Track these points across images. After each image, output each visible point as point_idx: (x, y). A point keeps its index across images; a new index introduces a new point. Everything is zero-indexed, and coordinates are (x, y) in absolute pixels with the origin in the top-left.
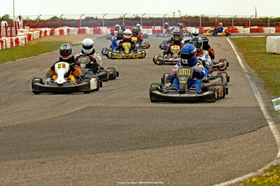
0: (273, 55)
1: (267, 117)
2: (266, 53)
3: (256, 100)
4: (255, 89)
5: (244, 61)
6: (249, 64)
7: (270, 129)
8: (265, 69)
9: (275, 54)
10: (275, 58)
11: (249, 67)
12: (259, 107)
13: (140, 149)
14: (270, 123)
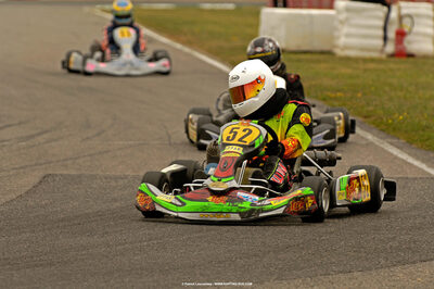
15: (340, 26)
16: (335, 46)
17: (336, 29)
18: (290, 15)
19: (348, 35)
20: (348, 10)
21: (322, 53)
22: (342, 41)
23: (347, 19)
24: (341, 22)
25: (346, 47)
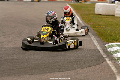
0: (100, 16)
1: (105, 56)
2: (95, 14)
3: (95, 45)
4: (93, 38)
5: (82, 19)
6: (85, 21)
7: (107, 64)
8: (97, 25)
9: (100, 15)
10: (101, 17)
11: (85, 23)
12: (98, 49)
13: (28, 74)
14: (107, 60)
15: (116, 8)
16: (115, 14)
17: (115, 9)
18: (103, 5)
19: (117, 11)
20: (118, 4)
21: (112, 15)
22: (116, 12)
23: (117, 6)
24: (116, 7)
25: (117, 14)
